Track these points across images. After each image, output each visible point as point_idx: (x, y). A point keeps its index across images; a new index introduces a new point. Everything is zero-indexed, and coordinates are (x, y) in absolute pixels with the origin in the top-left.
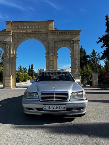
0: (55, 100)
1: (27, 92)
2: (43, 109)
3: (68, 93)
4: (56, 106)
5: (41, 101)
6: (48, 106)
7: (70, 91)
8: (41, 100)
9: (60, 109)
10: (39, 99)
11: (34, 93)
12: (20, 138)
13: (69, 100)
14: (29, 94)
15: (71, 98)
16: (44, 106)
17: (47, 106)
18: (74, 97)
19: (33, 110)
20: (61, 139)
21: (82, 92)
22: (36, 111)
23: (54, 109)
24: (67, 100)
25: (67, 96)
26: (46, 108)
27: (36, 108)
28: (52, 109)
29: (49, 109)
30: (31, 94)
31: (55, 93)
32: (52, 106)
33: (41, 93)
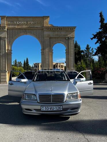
0: (52, 102)
1: (25, 94)
2: (41, 109)
3: (64, 95)
4: (53, 107)
5: (39, 103)
6: (46, 107)
7: (66, 93)
8: (39, 101)
9: (57, 110)
10: (37, 100)
11: (32, 95)
12: (21, 139)
13: (65, 101)
14: (28, 95)
15: (67, 99)
16: (42, 107)
17: (44, 107)
18: (70, 98)
19: (32, 110)
20: (58, 139)
21: (77, 93)
22: (34, 111)
23: (52, 110)
24: (63, 101)
25: (64, 97)
26: (44, 109)
27: (34, 109)
28: (49, 110)
29: (46, 110)
30: (30, 95)
31: (52, 95)
32: (49, 107)
33: (39, 95)
